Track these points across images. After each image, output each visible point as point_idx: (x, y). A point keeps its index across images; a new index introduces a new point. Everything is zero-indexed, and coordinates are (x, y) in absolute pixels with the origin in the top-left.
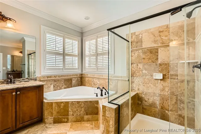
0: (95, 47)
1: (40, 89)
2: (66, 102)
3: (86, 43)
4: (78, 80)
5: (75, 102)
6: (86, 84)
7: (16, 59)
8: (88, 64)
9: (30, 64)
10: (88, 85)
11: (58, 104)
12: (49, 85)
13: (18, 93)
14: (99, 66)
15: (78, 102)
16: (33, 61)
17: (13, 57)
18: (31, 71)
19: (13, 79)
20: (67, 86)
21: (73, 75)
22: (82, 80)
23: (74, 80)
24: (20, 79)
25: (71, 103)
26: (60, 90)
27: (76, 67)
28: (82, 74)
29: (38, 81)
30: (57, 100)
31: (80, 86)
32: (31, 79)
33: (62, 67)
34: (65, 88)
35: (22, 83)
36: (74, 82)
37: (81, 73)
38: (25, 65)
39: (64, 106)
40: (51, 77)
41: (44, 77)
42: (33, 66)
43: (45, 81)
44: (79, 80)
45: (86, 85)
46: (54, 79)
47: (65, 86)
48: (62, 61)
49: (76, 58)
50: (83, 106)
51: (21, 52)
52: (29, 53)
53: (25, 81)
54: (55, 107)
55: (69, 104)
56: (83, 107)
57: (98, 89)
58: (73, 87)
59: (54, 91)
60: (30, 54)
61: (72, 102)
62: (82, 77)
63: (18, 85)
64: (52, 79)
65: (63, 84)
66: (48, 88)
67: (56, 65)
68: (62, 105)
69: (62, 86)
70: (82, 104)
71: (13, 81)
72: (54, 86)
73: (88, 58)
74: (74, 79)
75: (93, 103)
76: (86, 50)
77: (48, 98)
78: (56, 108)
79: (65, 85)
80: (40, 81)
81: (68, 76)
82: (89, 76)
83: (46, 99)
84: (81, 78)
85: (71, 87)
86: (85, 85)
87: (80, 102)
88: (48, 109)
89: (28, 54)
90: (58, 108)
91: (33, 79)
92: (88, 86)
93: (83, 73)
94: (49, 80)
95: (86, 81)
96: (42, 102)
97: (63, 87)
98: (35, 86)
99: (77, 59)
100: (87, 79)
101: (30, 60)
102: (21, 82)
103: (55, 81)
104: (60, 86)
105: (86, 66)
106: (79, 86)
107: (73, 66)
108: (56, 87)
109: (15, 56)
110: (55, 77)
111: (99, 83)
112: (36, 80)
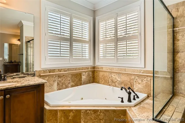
0: (114, 29)
1: (39, 89)
2: (77, 110)
3: (100, 24)
4: (89, 75)
5: (90, 110)
6: (100, 80)
7: (14, 48)
8: (102, 53)
9: (29, 54)
10: (103, 82)
11: (65, 113)
12: (52, 82)
13: (7, 96)
14: (119, 56)
15: (95, 111)
16: (31, 50)
17: (11, 45)
18: (29, 62)
19: (3, 74)
20: (75, 83)
21: (82, 69)
22: (94, 74)
23: (84, 75)
24: (13, 75)
25: (85, 112)
26: (66, 88)
27: (86, 58)
28: (94, 68)
29: (37, 76)
30: (63, 106)
31: (92, 82)
32: (28, 75)
33: (69, 58)
34: (72, 86)
35: (15, 80)
36: (84, 77)
37: (93, 66)
38: (23, 54)
39: (75, 117)
40: (53, 71)
41: (44, 71)
42: (31, 57)
43: (46, 77)
44: (91, 75)
45: (100, 82)
46: (59, 74)
47: (72, 84)
48: (69, 49)
49: (86, 46)
50: (102, 117)
51: (19, 40)
52: (27, 40)
53: (19, 77)
54: (61, 117)
55: (82, 114)
56: (103, 119)
57: (122, 89)
58: (83, 85)
59: (57, 90)
60: (29, 42)
61: (86, 110)
62: (94, 70)
63: (10, 82)
64: (56, 74)
65: (69, 80)
66: (50, 86)
67: (61, 55)
68: (71, 114)
69: (69, 83)
70: (101, 114)
71: (3, 78)
72: (58, 84)
73: (102, 46)
74: (84, 73)
75: (118, 113)
76: (100, 34)
77: (51, 103)
78: (63, 119)
79: (73, 82)
80: (40, 76)
81: (76, 69)
82: (104, 69)
83: (48, 104)
84: (93, 72)
85: (81, 84)
86: (98, 83)
87: (97, 111)
88: (51, 119)
89: (27, 42)
90: (64, 118)
91: (31, 74)
92: (103, 84)
93: (95, 66)
94: (52, 76)
95: (101, 76)
96: (42, 109)
97: (70, 85)
98: (32, 86)
99: (88, 46)
100: (101, 74)
101: (29, 49)
102: (14, 78)
103: (59, 76)
104: (67, 84)
105: (101, 56)
106: (90, 83)
107: (83, 56)
108: (61, 84)
109: (13, 45)
110: (60, 70)
111: (119, 80)
112: (34, 75)
